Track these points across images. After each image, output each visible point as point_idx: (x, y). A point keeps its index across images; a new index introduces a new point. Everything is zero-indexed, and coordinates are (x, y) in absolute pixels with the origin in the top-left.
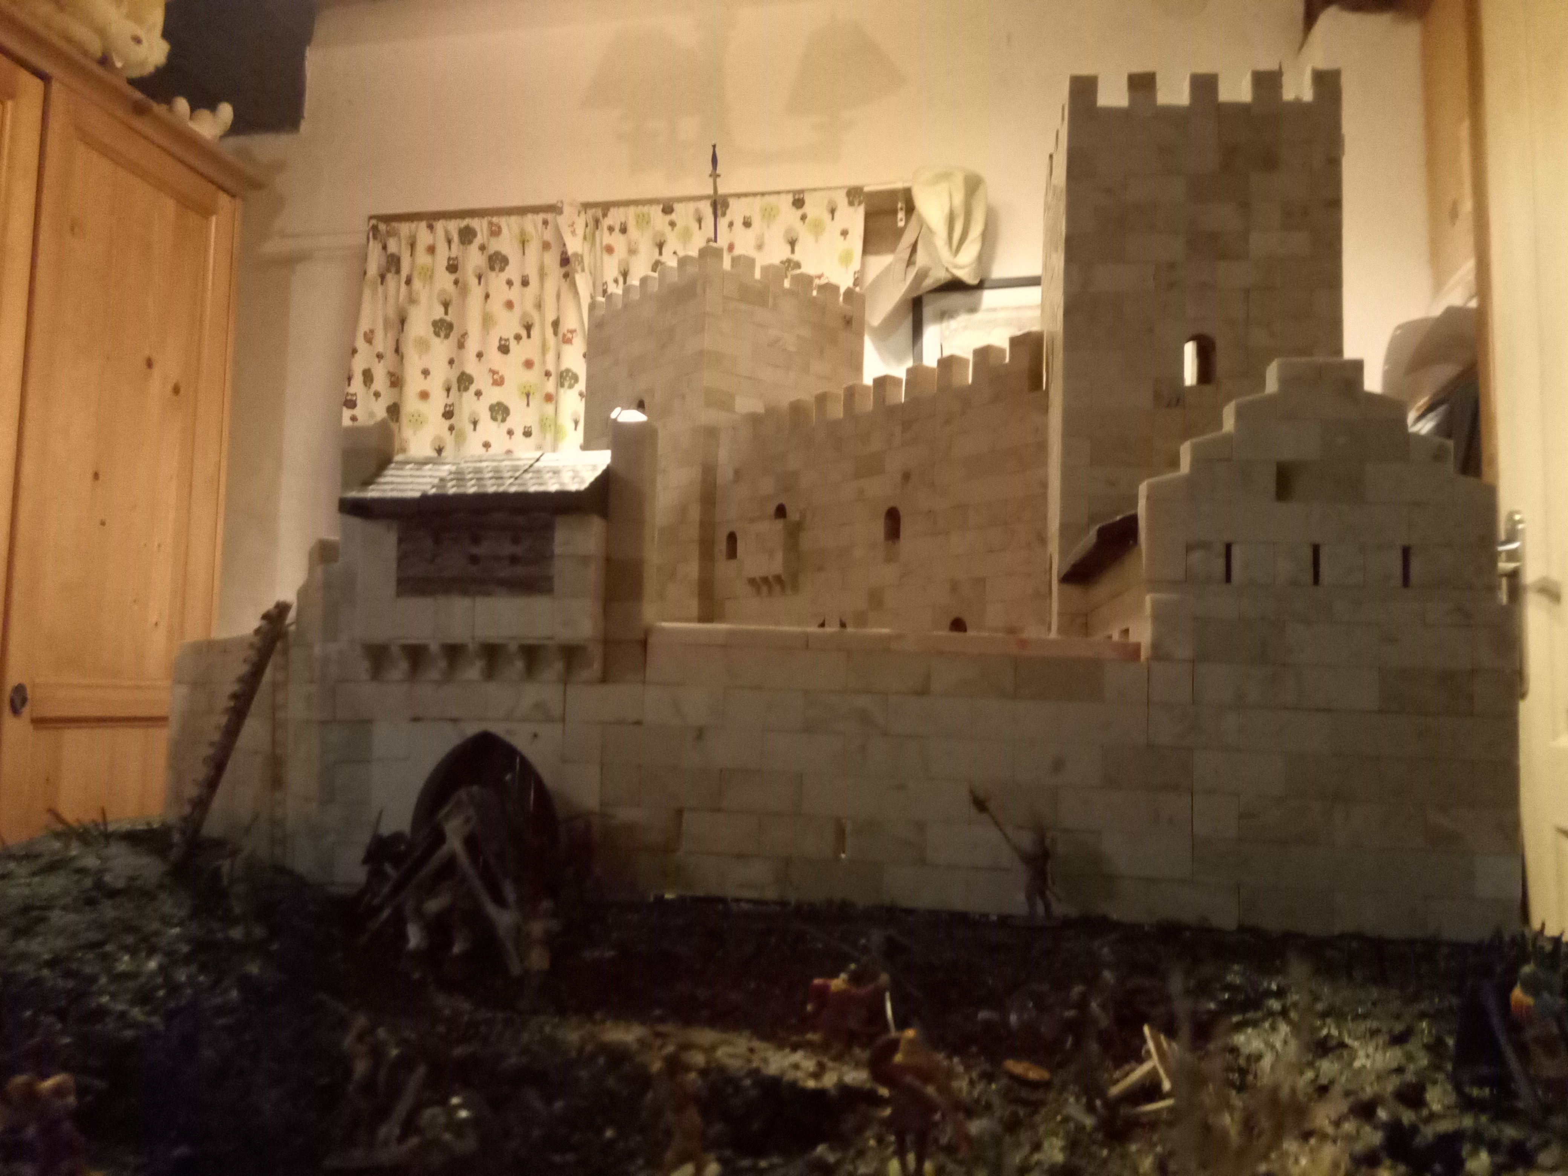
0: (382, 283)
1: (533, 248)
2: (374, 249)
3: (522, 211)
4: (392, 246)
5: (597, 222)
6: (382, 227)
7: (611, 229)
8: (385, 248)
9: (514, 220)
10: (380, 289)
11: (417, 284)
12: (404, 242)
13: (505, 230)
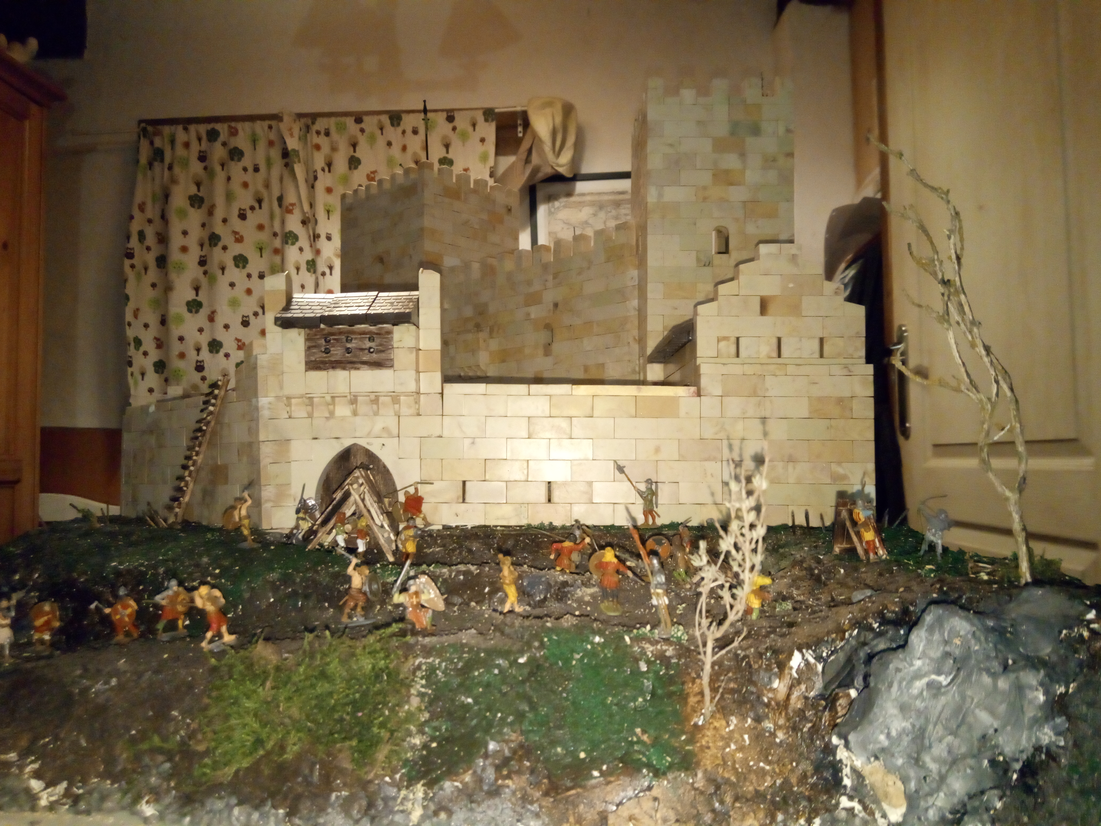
0: (150, 169)
1: (262, 145)
2: (144, 144)
3: (252, 118)
4: (158, 142)
5: (308, 128)
6: (150, 128)
7: (318, 133)
8: (152, 143)
9: (247, 125)
10: (149, 173)
11: (177, 170)
12: (166, 140)
13: (241, 133)
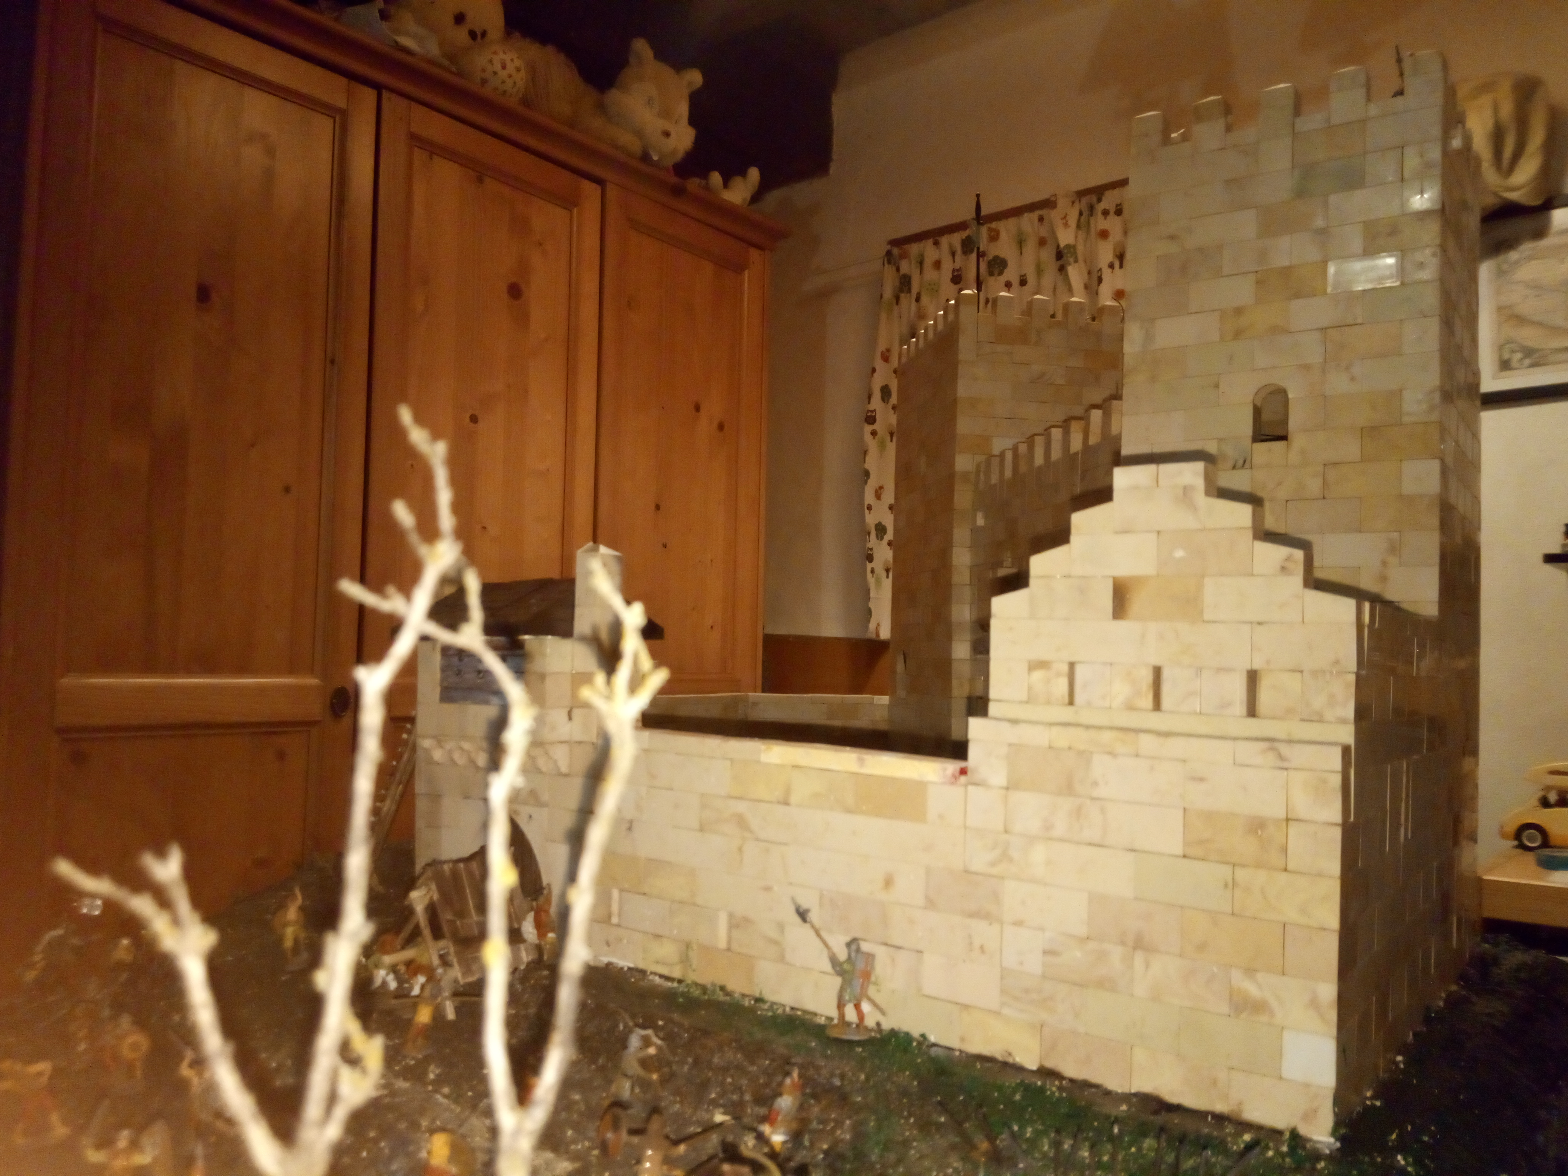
0: (897, 304)
1: (1030, 248)
2: (889, 271)
3: (1016, 212)
4: (905, 267)
5: (1091, 208)
6: (896, 251)
7: (1105, 213)
8: (898, 270)
9: (1011, 222)
10: (896, 308)
11: (925, 299)
12: (913, 262)
13: (1004, 236)
